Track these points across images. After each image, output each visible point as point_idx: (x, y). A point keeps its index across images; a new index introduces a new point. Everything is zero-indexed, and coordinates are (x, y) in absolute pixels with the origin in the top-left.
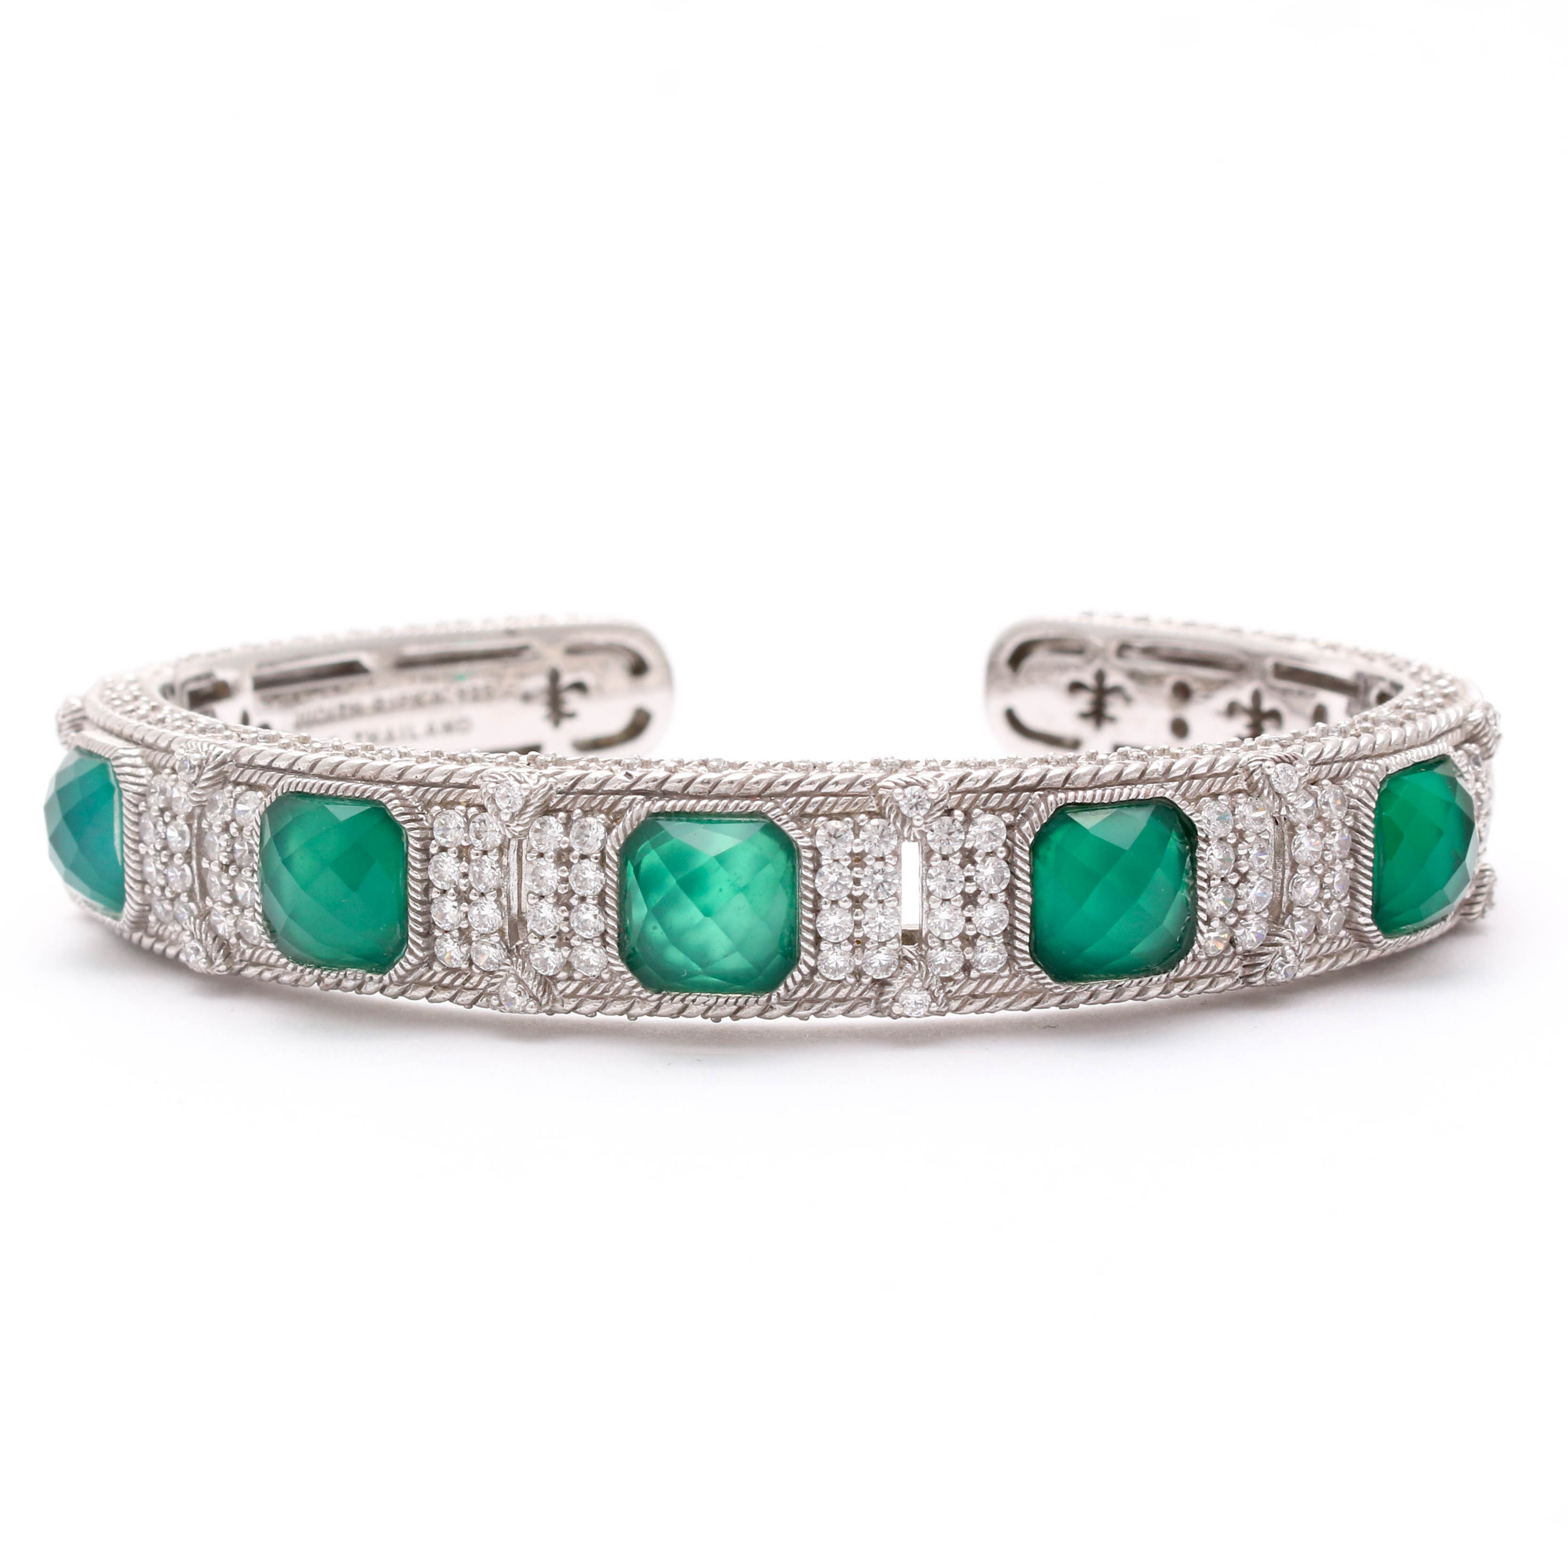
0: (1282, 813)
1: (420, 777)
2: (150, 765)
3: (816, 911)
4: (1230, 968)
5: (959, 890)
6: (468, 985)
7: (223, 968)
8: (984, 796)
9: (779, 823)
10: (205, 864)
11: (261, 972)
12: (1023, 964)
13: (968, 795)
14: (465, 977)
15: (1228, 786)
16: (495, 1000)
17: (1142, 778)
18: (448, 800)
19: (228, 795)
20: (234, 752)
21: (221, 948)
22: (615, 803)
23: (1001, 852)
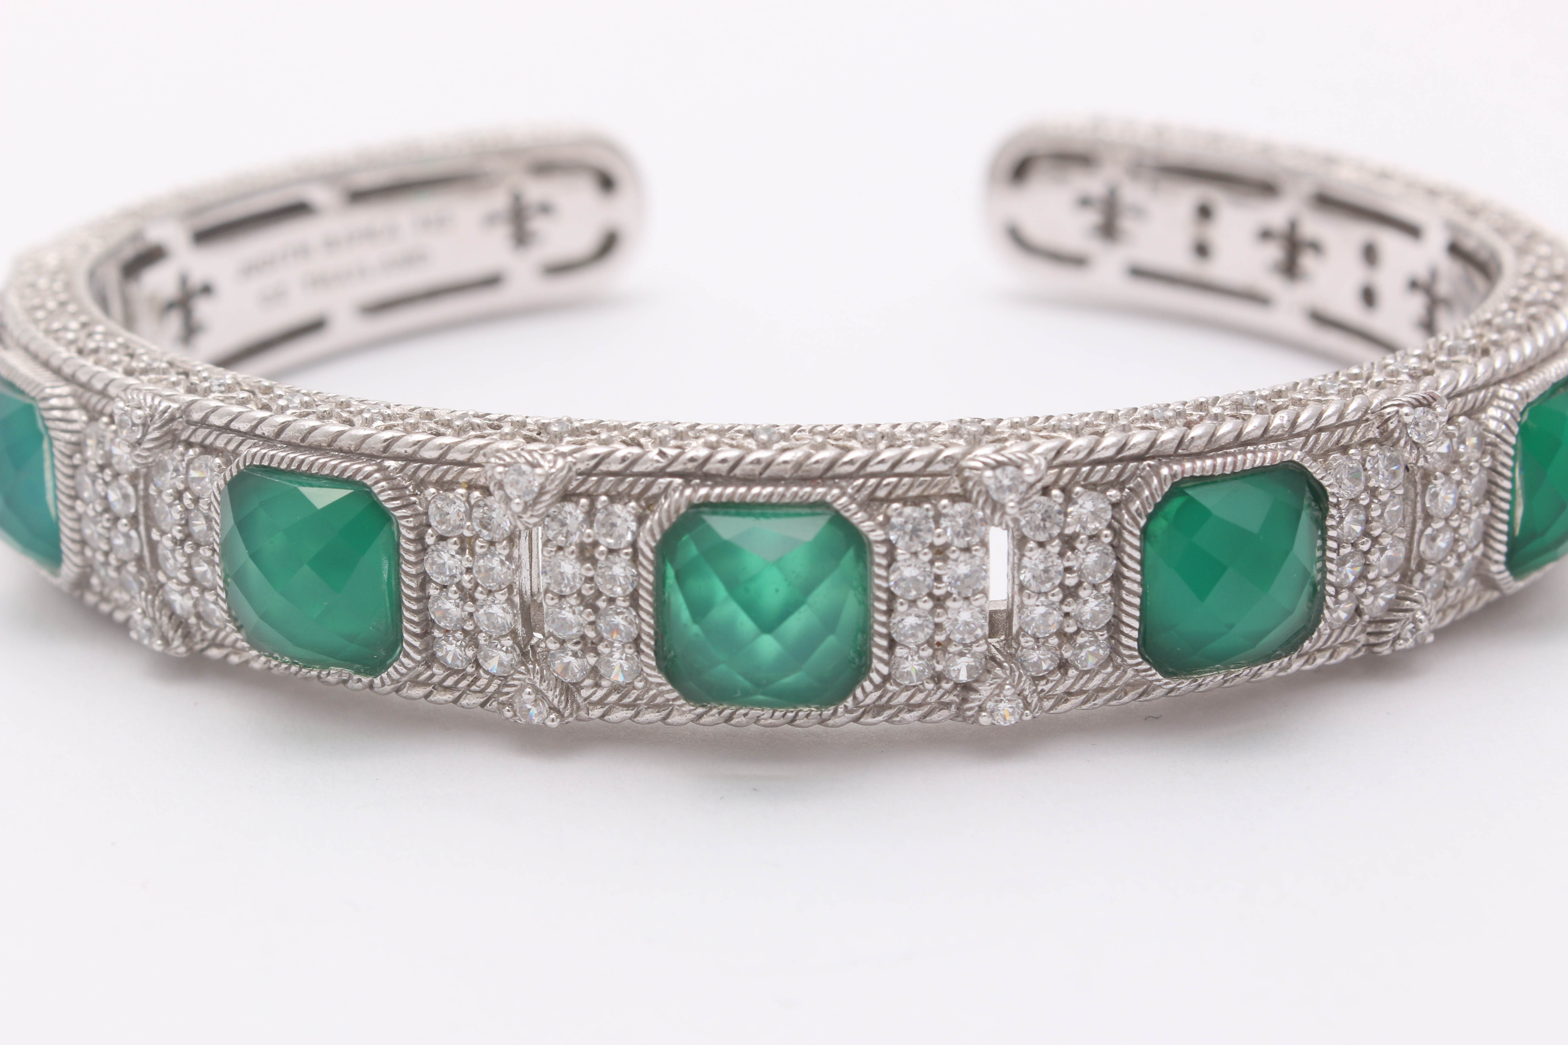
0: (1419, 464)
1: (410, 451)
2: (84, 407)
3: (890, 612)
4: (1352, 637)
5: (1057, 582)
6: (474, 688)
7: (182, 650)
8: (1085, 469)
9: (847, 515)
10: (155, 535)
11: (227, 656)
12: (1130, 661)
13: (1067, 470)
14: (471, 679)
15: (1359, 435)
16: (509, 711)
17: (1266, 436)
18: (445, 479)
19: (179, 458)
20: (183, 407)
21: (178, 627)
22: (648, 487)
23: (1106, 536)
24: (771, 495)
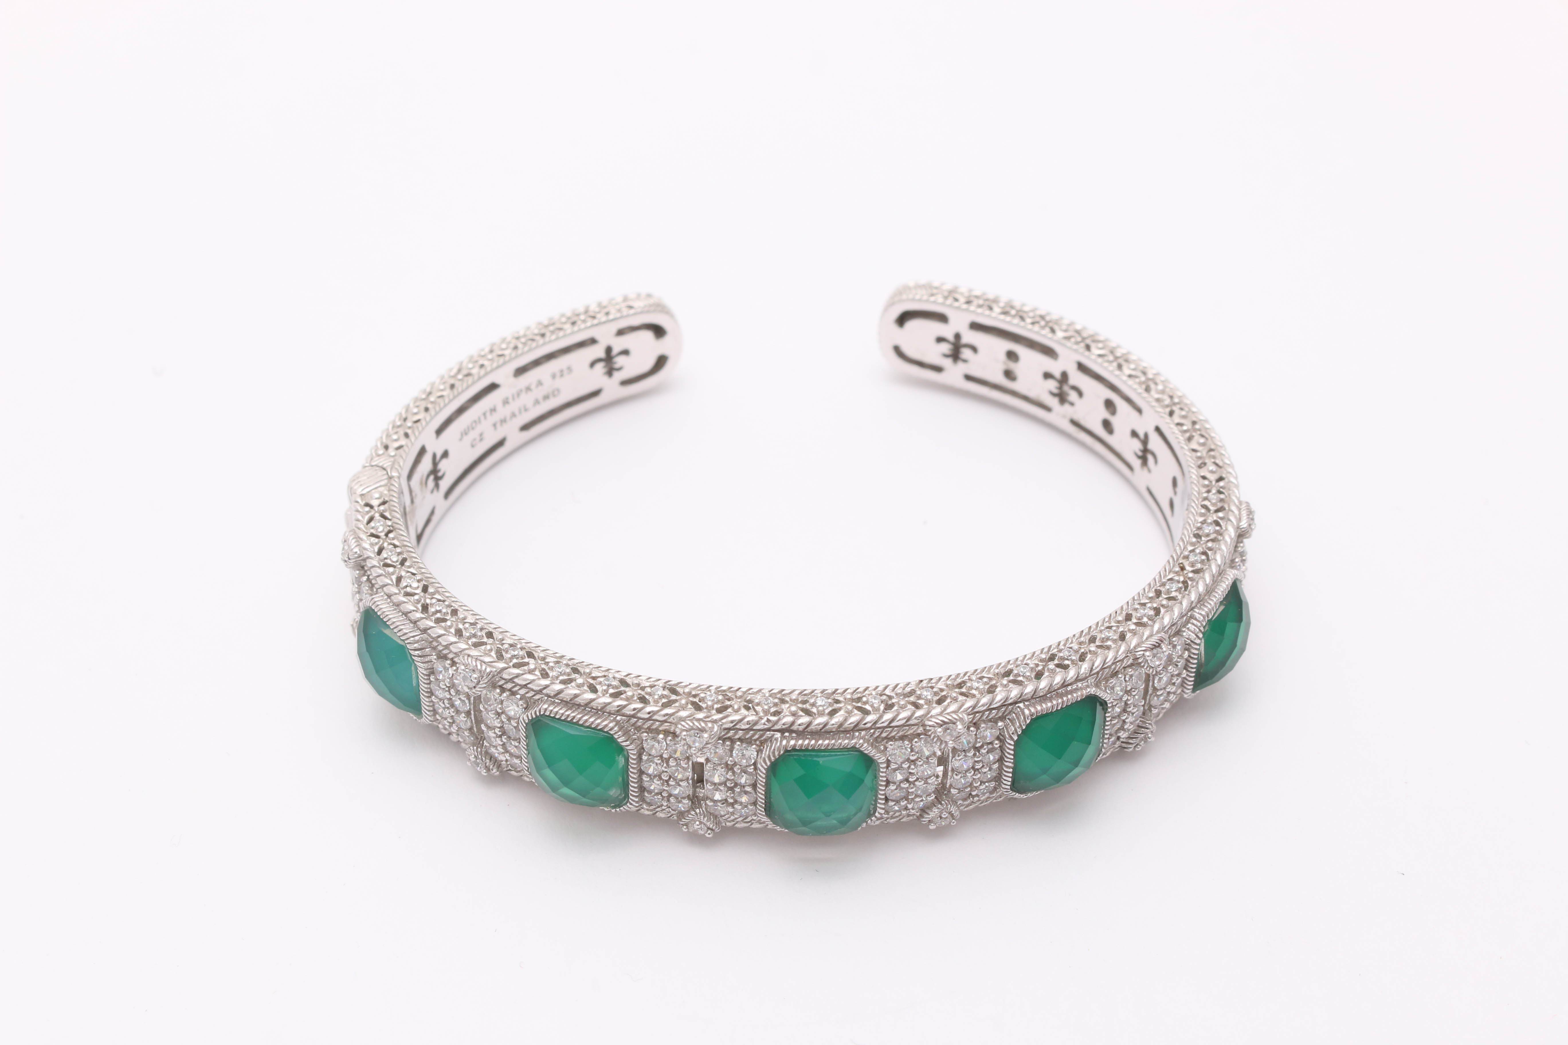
2: (434, 649)
3: (886, 789)
5: (971, 765)
8: (987, 713)
12: (1006, 791)
13: (977, 715)
15: (1123, 665)
16: (685, 828)
18: (652, 729)
22: (761, 736)
23: (996, 744)
24: (828, 745)
